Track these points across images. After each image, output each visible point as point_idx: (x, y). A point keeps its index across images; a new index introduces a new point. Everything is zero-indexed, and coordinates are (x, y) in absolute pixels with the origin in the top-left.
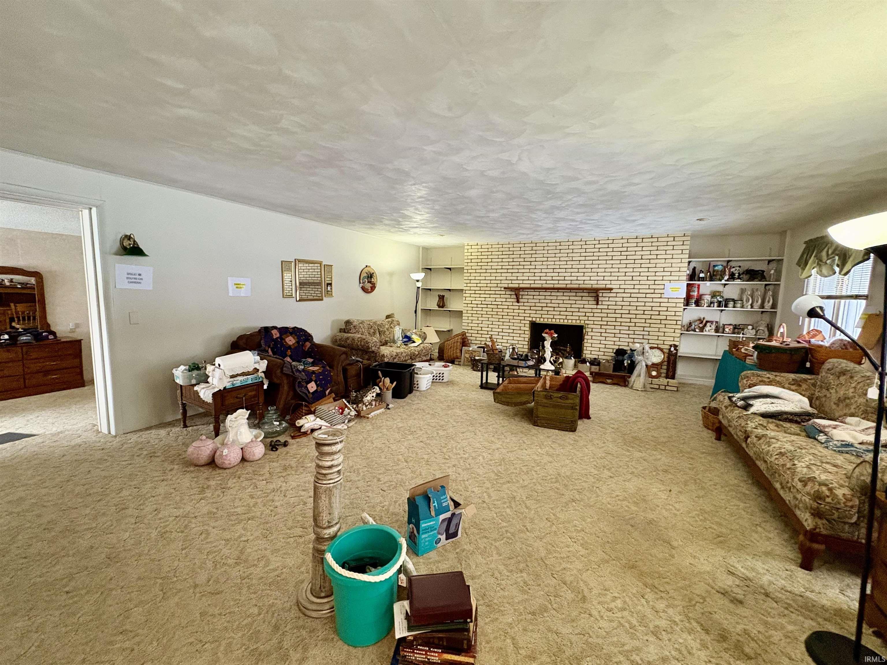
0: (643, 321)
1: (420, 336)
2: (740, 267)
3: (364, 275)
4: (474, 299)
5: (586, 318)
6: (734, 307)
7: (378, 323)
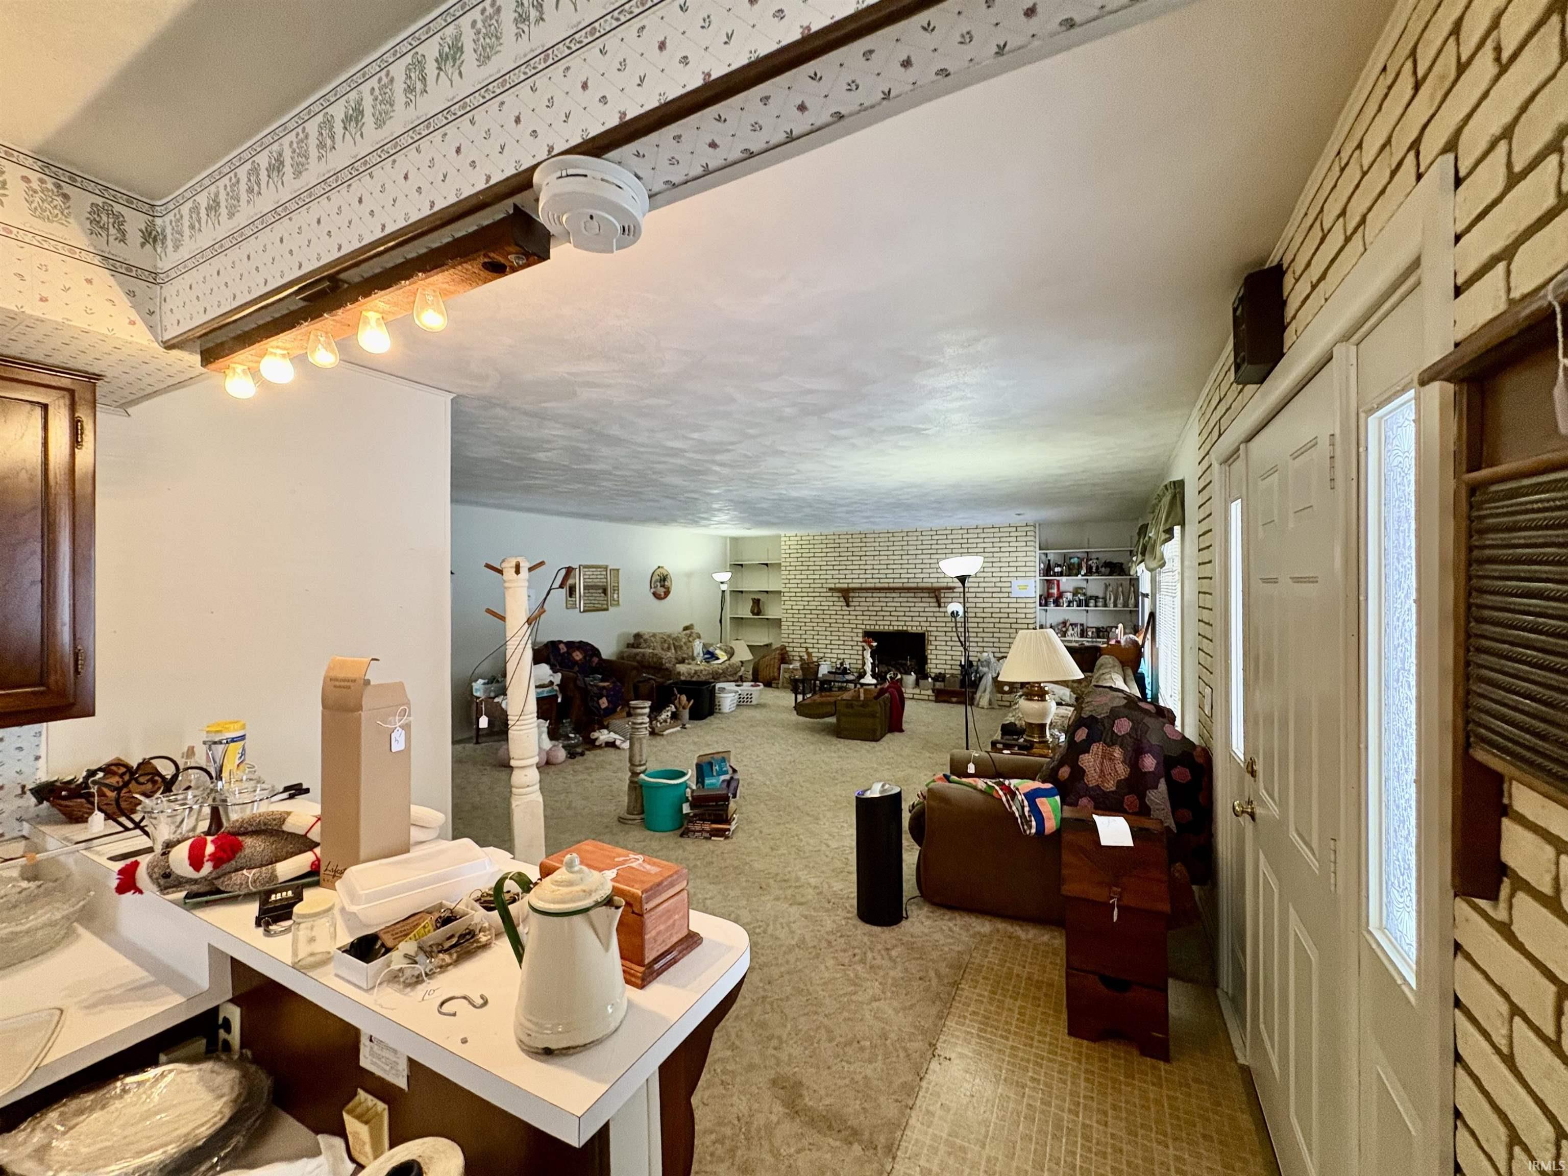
0: (992, 625)
1: (725, 652)
2: (1097, 559)
3: (656, 577)
4: (794, 603)
5: (928, 624)
6: (1096, 606)
7: (674, 636)
